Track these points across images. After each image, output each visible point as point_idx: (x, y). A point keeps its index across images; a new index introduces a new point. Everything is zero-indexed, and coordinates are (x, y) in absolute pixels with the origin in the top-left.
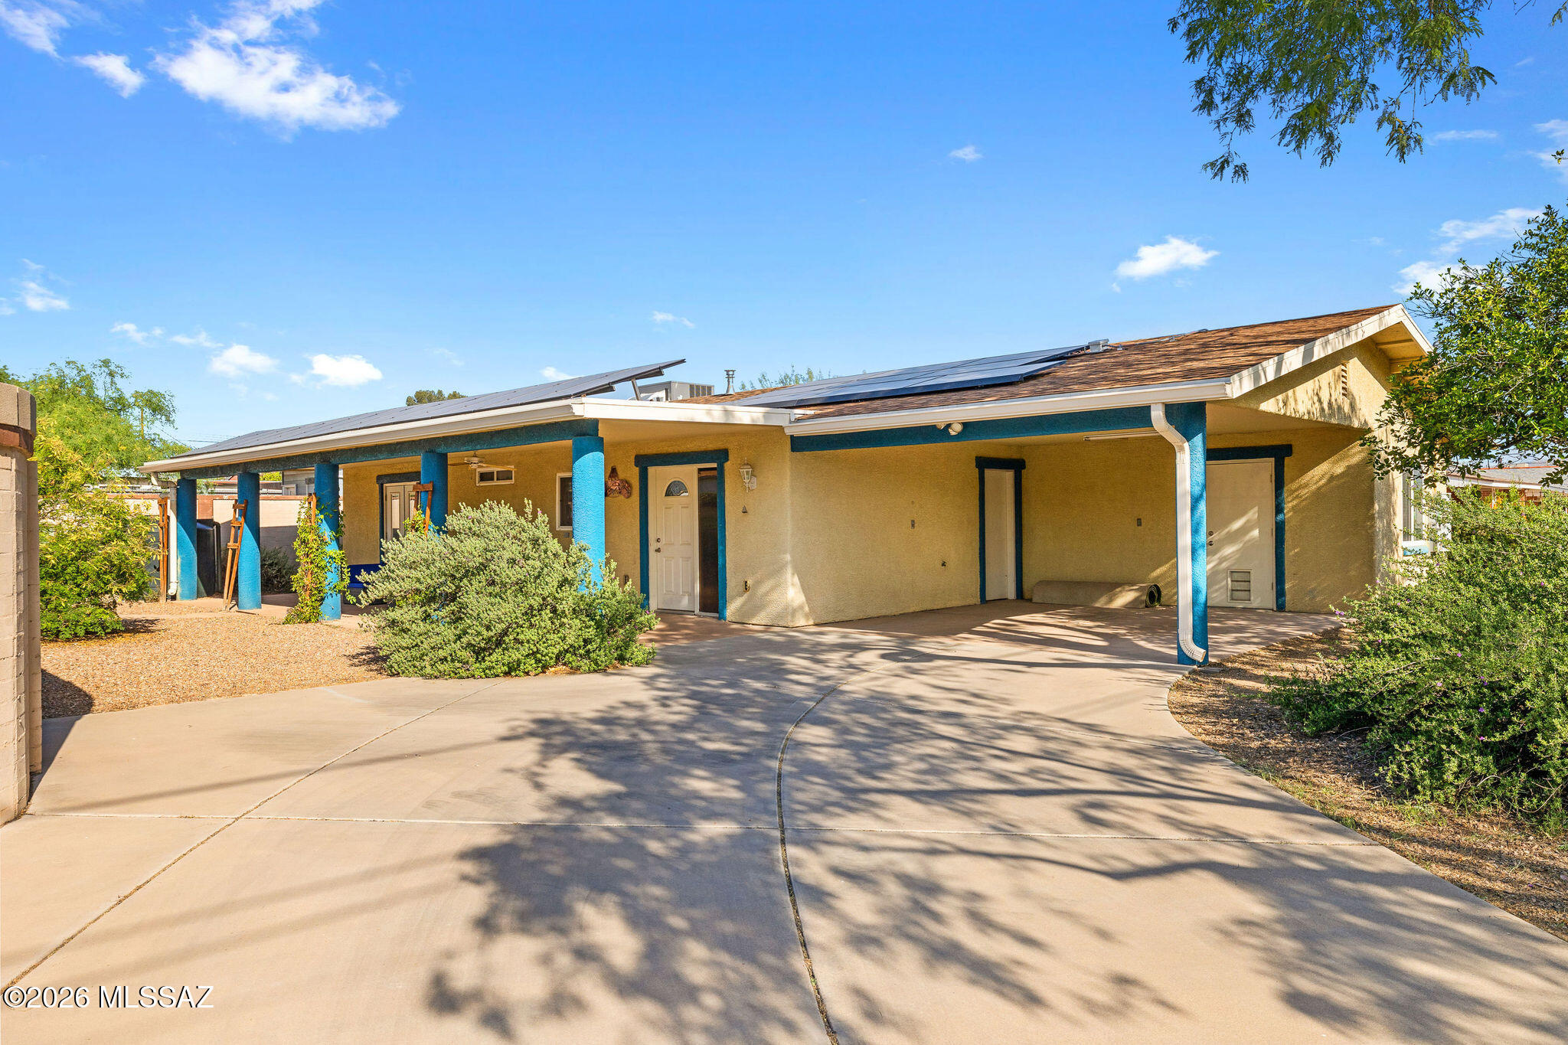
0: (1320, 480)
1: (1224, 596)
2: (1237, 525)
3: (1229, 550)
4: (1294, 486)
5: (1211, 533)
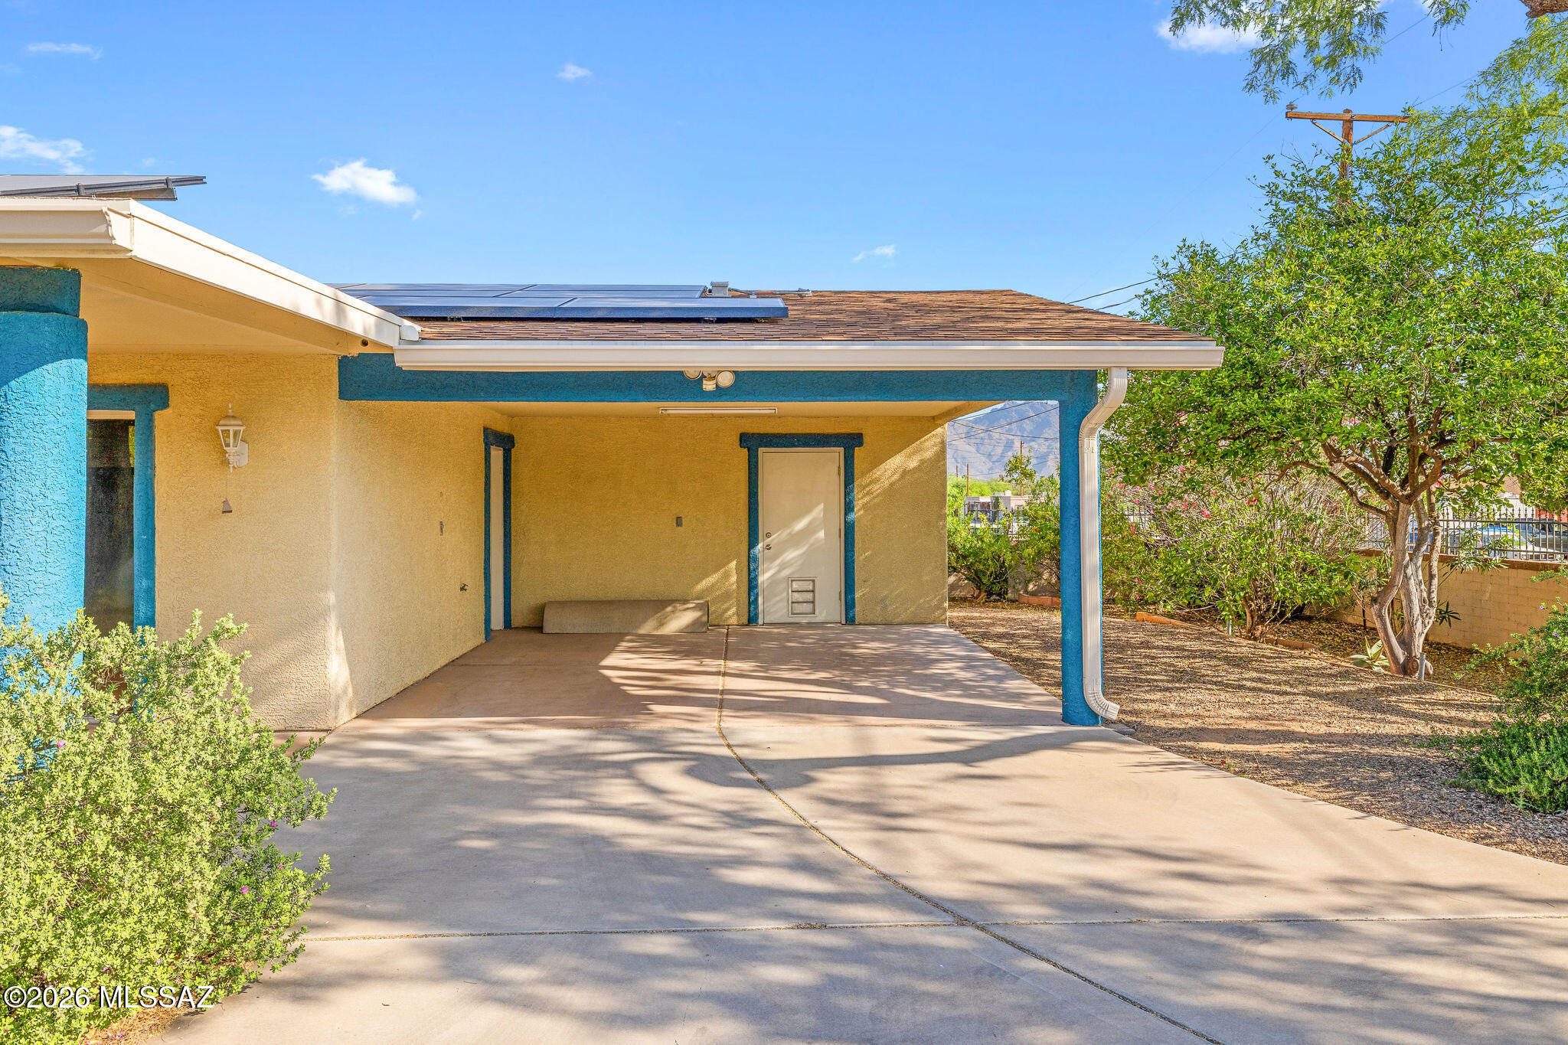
0: (893, 475)
1: (785, 610)
2: (801, 524)
3: (790, 555)
4: (866, 480)
5: (768, 535)
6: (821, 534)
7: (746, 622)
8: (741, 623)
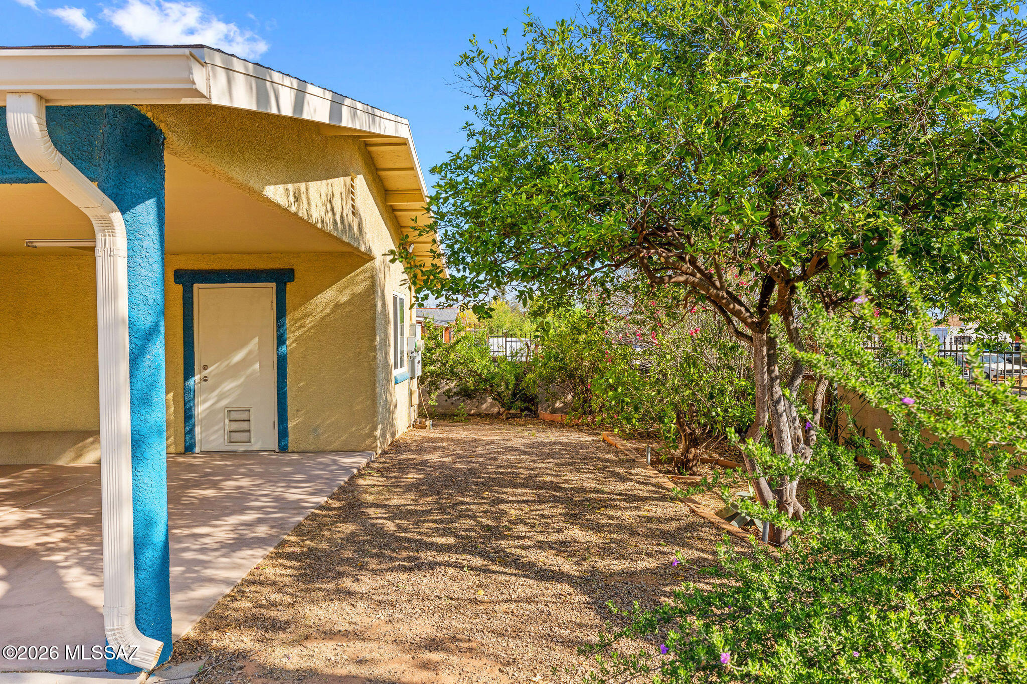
0: (324, 309)
1: (222, 439)
2: (238, 357)
3: (228, 386)
4: (298, 314)
5: (205, 367)
6: (257, 366)
7: (183, 450)
8: (178, 451)
